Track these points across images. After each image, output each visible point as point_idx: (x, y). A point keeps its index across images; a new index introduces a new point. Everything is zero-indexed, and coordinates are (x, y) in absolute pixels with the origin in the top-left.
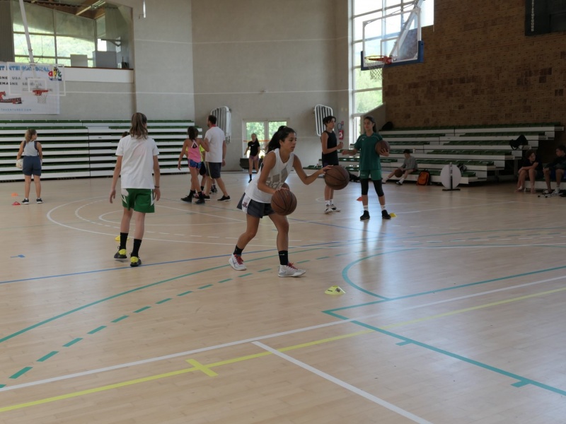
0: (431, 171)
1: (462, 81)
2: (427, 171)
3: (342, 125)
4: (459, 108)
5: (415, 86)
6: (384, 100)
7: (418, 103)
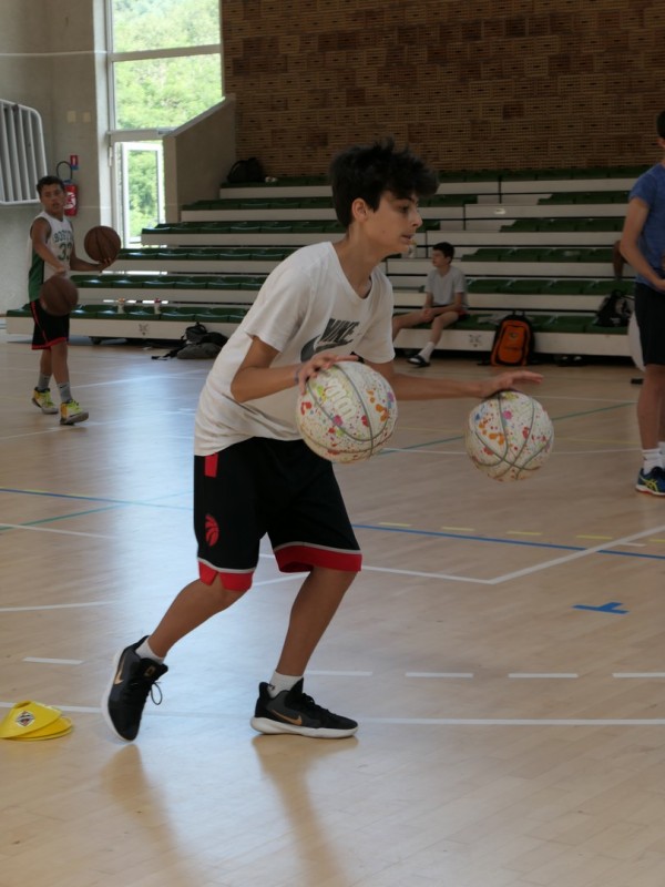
0: (538, 319)
1: (515, 28)
2: (522, 318)
3: (73, 166)
4: (506, 115)
5: (346, 41)
6: (229, 85)
7: (357, 97)
